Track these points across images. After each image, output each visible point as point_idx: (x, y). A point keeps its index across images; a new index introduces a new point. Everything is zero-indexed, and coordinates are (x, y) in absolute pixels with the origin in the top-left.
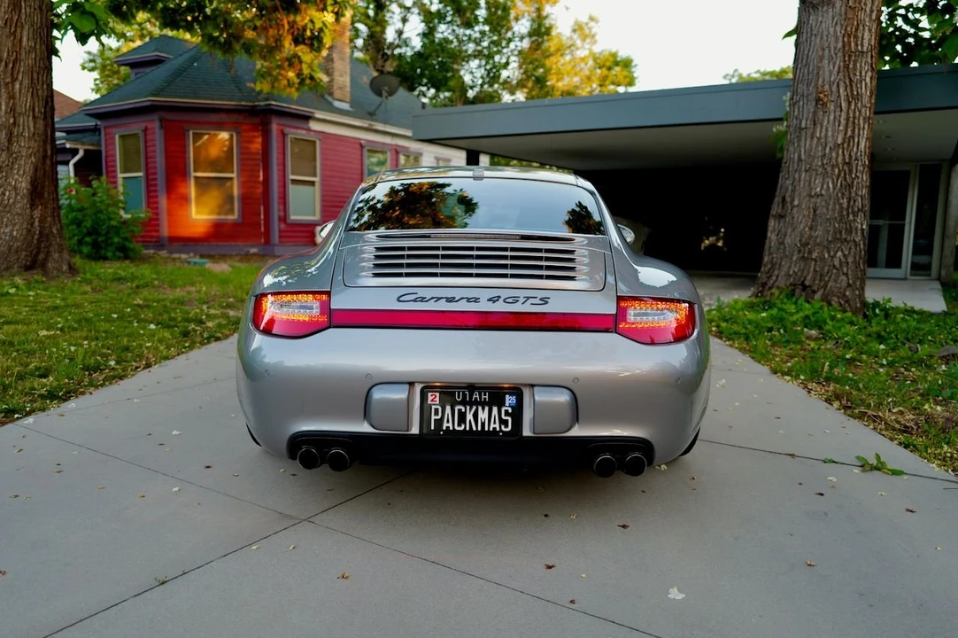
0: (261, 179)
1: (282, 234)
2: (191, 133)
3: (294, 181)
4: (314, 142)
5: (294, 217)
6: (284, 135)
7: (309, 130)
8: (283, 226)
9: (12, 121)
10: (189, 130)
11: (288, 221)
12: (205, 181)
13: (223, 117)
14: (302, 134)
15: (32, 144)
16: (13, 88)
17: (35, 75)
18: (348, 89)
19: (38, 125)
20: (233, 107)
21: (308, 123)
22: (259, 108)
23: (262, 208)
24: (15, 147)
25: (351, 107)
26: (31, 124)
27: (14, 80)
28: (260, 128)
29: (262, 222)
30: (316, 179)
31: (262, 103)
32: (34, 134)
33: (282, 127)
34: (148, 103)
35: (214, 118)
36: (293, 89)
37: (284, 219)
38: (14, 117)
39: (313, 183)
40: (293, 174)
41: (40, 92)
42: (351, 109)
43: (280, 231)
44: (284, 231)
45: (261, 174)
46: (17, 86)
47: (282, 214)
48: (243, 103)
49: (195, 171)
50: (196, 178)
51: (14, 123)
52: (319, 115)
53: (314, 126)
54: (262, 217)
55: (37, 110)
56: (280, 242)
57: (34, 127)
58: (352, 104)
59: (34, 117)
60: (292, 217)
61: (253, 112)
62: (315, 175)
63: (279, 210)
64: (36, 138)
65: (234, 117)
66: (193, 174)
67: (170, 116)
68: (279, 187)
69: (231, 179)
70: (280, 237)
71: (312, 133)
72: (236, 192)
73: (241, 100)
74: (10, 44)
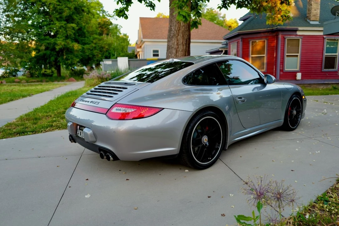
0: (275, 56)
1: (281, 76)
2: (251, 42)
3: (287, 56)
4: (299, 39)
5: (287, 69)
6: (284, 39)
7: (297, 35)
8: (282, 73)
9: (177, 47)
10: (250, 41)
11: (284, 71)
12: (255, 58)
13: (262, 35)
14: (293, 37)
15: (182, 53)
16: (178, 37)
17: (184, 33)
18: (319, 15)
19: (184, 47)
20: (265, 31)
21: (296, 32)
22: (274, 30)
23: (274, 67)
24: (177, 54)
25: (319, 23)
26: (182, 47)
27: (178, 35)
28: (276, 37)
29: (274, 72)
30: (299, 54)
31: (275, 28)
32: (183, 50)
33: (284, 36)
34: (237, 34)
35: (259, 35)
36: (281, 21)
37: (282, 70)
38: (178, 46)
39: (297, 56)
40: (287, 53)
41: (185, 38)
42: (319, 24)
43: (280, 75)
44: (282, 75)
45: (275, 54)
46: (179, 37)
47: (281, 68)
48: (269, 29)
49: (252, 55)
50: (252, 57)
51: (178, 47)
52: (300, 28)
53: (298, 33)
54: (274, 70)
55: (184, 43)
56: (280, 79)
57: (183, 48)
58: (320, 21)
59: (183, 45)
60: (286, 70)
61: (272, 31)
62: (298, 53)
63: (280, 67)
64: (183, 51)
65: (266, 34)
66: (251, 56)
67: (245, 37)
68: (281, 58)
69: (264, 57)
70: (280, 77)
71: (298, 36)
72: (265, 61)
73: (268, 28)
74: (178, 25)
